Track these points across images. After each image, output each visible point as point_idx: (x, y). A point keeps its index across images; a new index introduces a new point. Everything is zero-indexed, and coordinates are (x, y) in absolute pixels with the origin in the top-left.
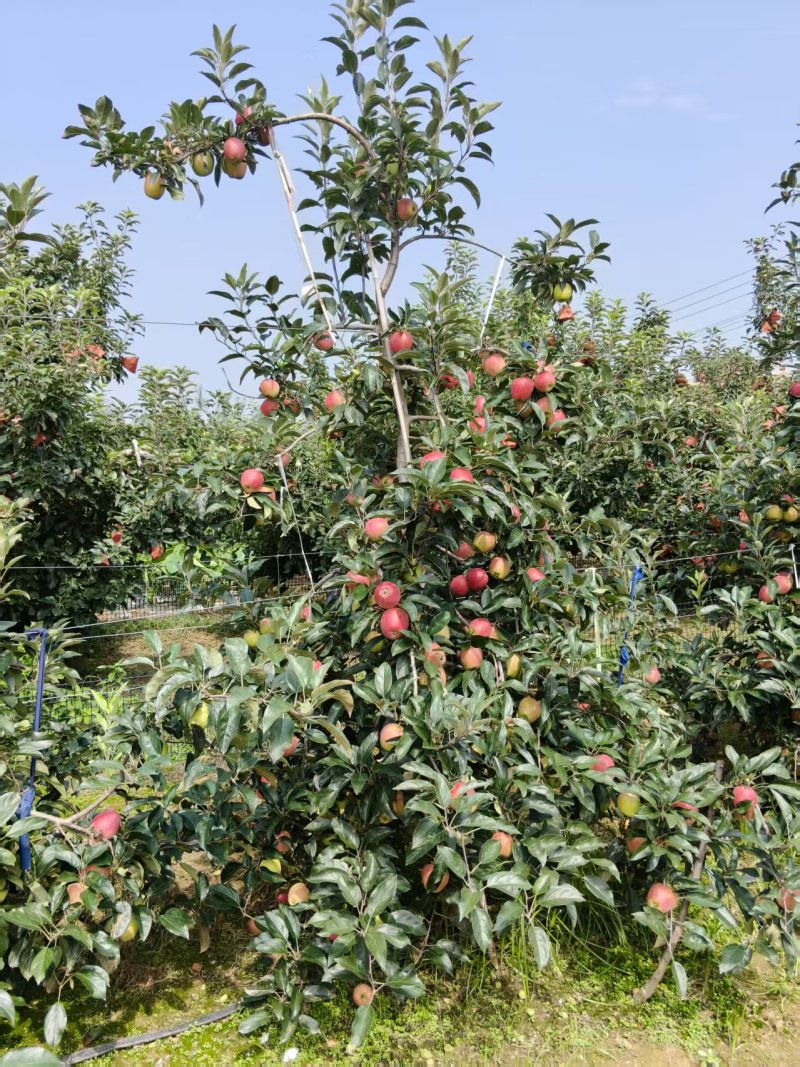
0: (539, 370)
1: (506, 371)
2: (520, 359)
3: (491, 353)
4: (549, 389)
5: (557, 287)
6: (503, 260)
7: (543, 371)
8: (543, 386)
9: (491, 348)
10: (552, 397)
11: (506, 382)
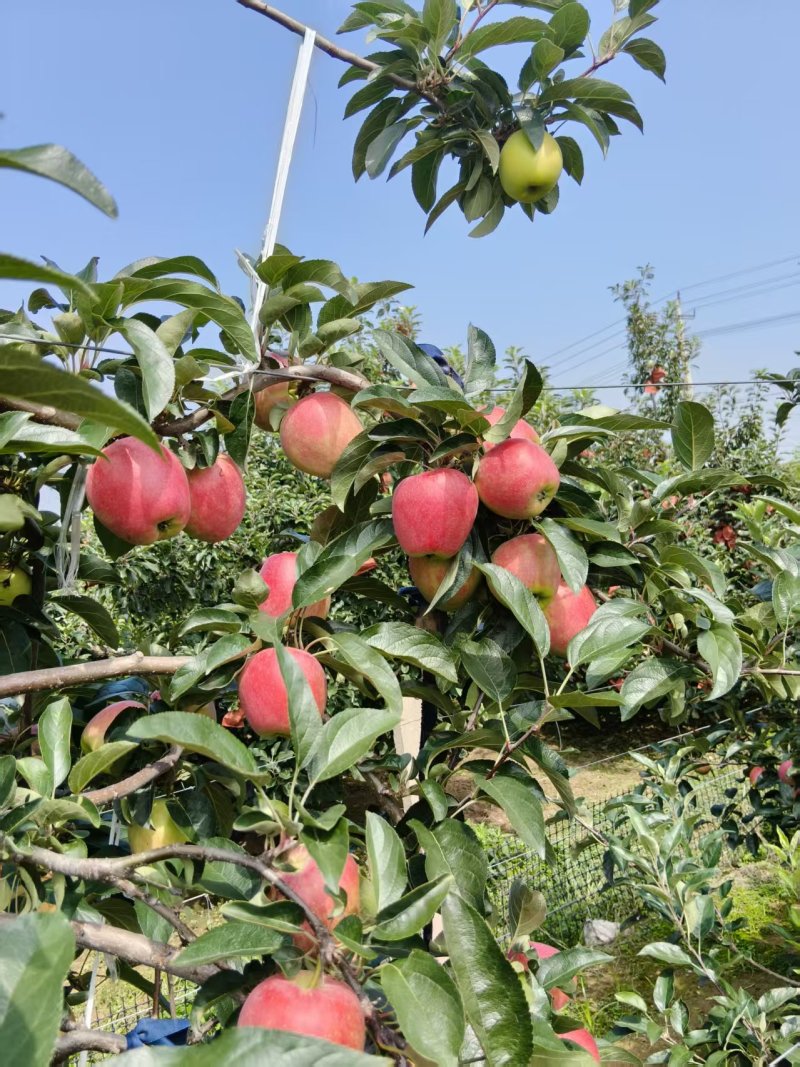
0: (491, 438)
1: (366, 449)
2: (413, 399)
3: (304, 388)
4: (538, 506)
5: (515, 144)
6: (307, 49)
7: (508, 444)
8: (515, 498)
9: (301, 369)
10: (555, 533)
11: (372, 489)
